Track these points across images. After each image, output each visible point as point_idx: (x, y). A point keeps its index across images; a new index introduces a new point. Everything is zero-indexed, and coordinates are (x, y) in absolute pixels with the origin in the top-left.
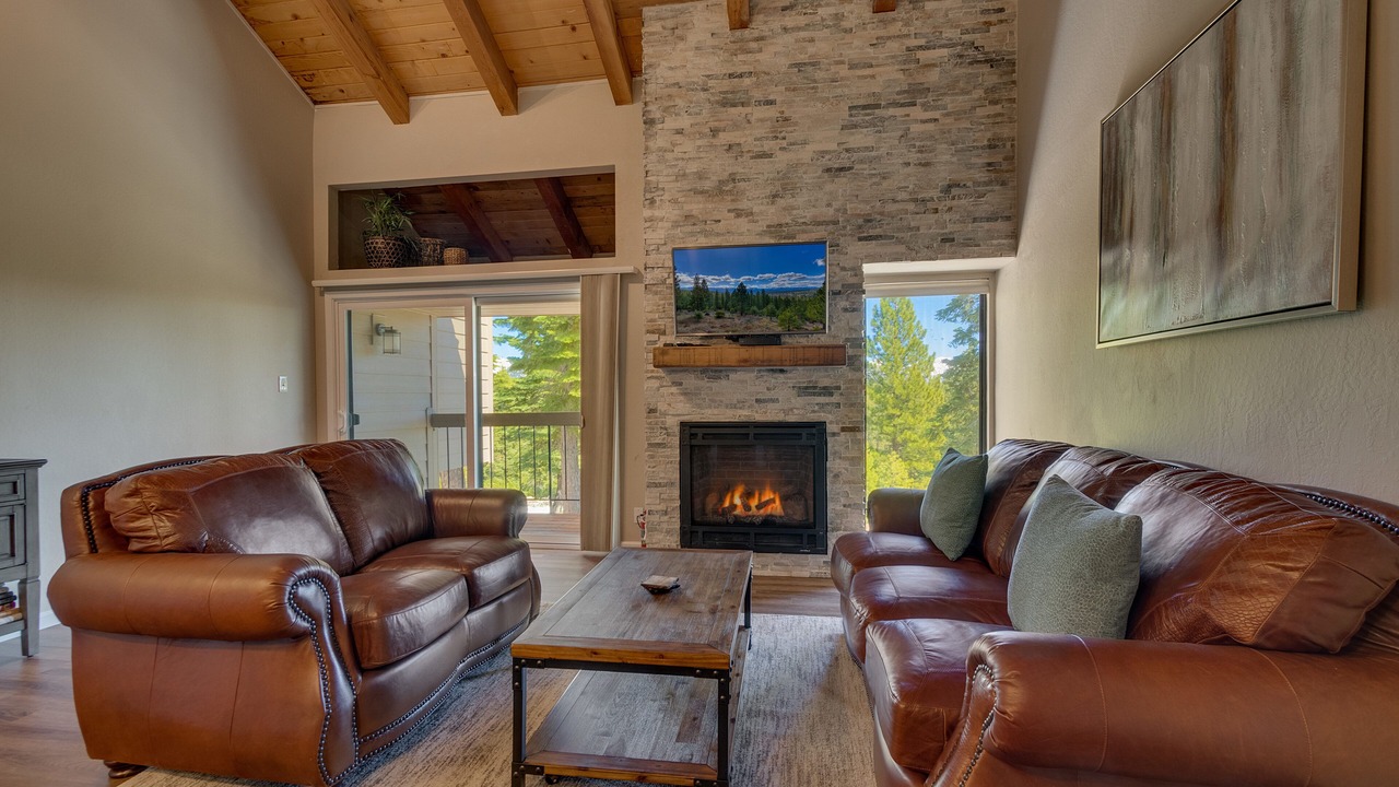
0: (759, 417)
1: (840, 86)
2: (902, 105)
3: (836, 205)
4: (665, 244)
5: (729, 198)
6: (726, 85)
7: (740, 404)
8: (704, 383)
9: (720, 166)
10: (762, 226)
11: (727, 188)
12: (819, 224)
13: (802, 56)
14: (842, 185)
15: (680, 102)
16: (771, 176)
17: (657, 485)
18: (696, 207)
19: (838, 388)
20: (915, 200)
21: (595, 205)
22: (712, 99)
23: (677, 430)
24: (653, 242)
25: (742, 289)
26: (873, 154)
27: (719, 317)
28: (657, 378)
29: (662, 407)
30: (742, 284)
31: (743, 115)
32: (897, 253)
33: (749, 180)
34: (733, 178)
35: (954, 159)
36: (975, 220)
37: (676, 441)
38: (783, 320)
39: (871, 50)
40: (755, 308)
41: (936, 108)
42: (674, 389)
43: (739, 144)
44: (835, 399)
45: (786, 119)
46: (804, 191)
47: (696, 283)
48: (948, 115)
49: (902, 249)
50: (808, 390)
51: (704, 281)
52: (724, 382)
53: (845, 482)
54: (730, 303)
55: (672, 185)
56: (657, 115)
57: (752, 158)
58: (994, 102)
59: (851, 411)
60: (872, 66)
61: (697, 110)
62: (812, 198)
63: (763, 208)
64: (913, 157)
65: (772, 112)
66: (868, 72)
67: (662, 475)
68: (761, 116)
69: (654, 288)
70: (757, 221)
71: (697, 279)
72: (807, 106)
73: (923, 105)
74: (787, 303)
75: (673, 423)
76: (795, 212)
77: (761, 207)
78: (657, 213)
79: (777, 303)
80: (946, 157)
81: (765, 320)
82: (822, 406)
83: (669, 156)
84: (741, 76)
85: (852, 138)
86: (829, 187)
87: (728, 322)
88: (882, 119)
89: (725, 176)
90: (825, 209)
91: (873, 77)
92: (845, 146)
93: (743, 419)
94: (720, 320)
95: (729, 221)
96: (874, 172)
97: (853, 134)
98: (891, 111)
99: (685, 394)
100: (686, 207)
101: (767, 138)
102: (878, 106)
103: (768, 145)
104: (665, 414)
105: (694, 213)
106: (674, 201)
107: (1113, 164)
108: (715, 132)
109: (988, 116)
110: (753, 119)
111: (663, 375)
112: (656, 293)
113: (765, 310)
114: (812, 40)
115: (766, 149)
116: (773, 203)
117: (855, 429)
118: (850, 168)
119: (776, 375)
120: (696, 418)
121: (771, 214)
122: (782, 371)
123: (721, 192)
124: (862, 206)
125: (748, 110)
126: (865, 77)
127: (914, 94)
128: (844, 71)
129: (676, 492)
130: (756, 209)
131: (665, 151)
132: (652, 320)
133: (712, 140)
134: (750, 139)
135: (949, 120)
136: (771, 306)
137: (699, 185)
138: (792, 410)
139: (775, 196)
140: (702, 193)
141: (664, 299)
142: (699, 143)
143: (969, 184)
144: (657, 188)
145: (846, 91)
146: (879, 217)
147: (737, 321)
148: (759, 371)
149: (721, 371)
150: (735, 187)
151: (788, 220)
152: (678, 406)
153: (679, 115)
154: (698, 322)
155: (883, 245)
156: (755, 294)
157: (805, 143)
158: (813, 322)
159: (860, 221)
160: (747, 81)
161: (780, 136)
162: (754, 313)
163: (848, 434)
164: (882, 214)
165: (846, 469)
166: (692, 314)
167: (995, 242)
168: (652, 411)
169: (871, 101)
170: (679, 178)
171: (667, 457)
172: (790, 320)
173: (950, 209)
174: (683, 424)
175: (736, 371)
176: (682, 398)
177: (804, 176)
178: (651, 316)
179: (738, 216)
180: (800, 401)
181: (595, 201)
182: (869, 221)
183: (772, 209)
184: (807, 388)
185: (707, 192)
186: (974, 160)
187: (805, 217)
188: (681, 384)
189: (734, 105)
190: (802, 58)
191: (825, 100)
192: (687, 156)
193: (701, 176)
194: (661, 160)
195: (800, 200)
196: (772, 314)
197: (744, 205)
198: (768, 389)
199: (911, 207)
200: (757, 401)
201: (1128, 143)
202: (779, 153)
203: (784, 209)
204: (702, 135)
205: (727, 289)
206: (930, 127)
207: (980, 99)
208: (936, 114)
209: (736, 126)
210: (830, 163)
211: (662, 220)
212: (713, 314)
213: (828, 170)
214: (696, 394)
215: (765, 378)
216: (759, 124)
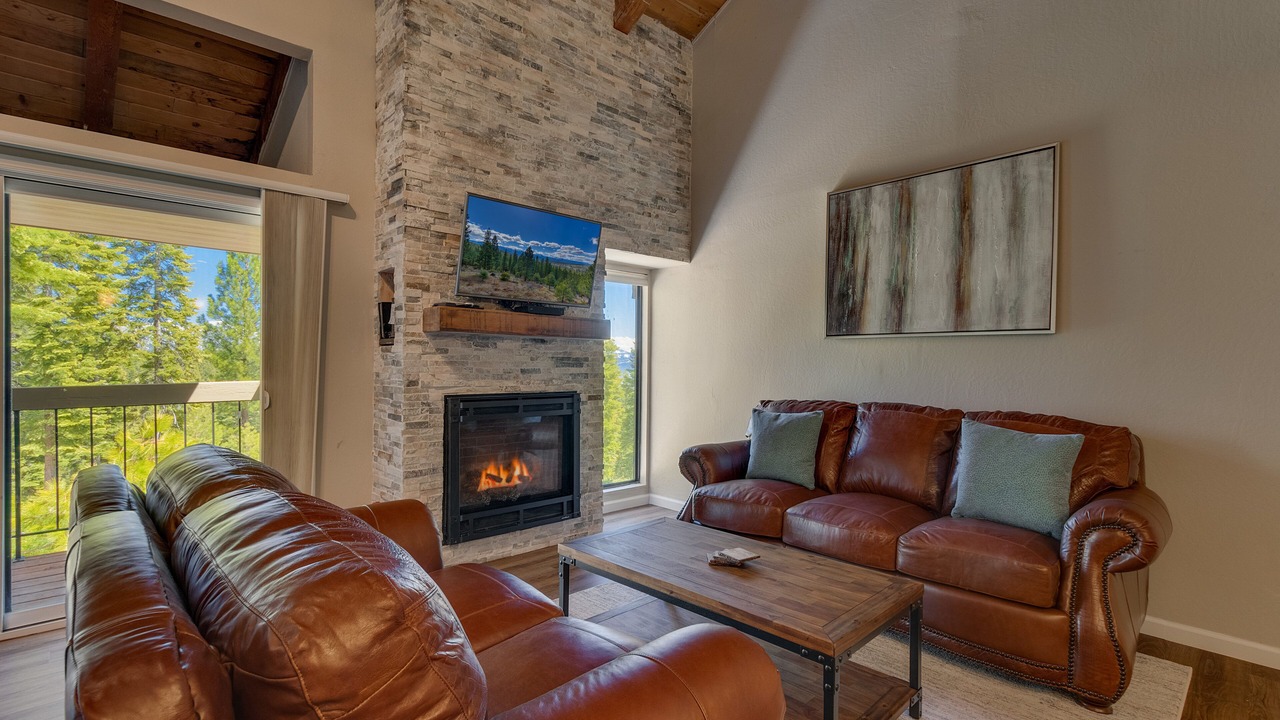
0: (524, 389)
1: (592, 80)
2: (631, 118)
3: (587, 188)
4: (430, 182)
5: (499, 151)
6: (497, 27)
7: (506, 375)
8: (471, 351)
9: (490, 115)
10: (527, 191)
11: (497, 140)
12: (575, 202)
13: (563, 36)
14: (589, 171)
15: (450, 22)
16: (537, 142)
17: (416, 474)
18: (466, 149)
19: (586, 359)
20: (638, 202)
21: (165, 77)
22: (482, 34)
23: (441, 405)
24: (417, 175)
25: (529, 253)
26: (612, 152)
27: (503, 280)
28: (419, 343)
29: (424, 378)
30: (530, 248)
31: (514, 68)
32: (626, 244)
33: (517, 138)
34: (502, 130)
35: (660, 177)
36: (670, 229)
37: (440, 418)
38: (559, 291)
39: (611, 59)
40: (537, 275)
41: (650, 131)
42: (438, 357)
43: (509, 97)
44: (583, 370)
45: (549, 91)
46: (563, 166)
47: (487, 238)
48: (656, 139)
49: (629, 241)
50: (564, 361)
51: (495, 237)
52: (491, 350)
53: (590, 447)
54: (516, 266)
55: (438, 114)
56: (423, 23)
57: (520, 116)
58: (681, 142)
59: (595, 381)
60: (612, 74)
61: (467, 39)
62: (570, 176)
63: (530, 172)
64: (637, 165)
65: (537, 77)
66: (610, 77)
67: (423, 461)
68: (529, 76)
69: (416, 233)
70: (524, 184)
71: (489, 234)
72: (567, 86)
73: (643, 125)
74: (565, 274)
75: (436, 397)
76: (556, 185)
77: (528, 171)
78: (420, 141)
79: (557, 273)
80: (655, 174)
81: (545, 288)
82: (574, 376)
83: (434, 77)
84: (511, 25)
85: (599, 132)
86: (582, 170)
87: (512, 286)
88: (619, 125)
89: (495, 125)
90: (579, 190)
91: (613, 84)
92: (593, 136)
93: (510, 391)
94: (505, 283)
95: (497, 177)
96: (612, 168)
97: (599, 128)
98: (624, 120)
99: (451, 363)
100: (455, 146)
101: (534, 102)
102: (616, 112)
103: (535, 110)
104: (427, 387)
105: (463, 155)
106: (441, 134)
107: (843, 224)
108: (486, 73)
109: (677, 151)
110: (521, 76)
111: (426, 339)
112: (418, 239)
113: (546, 278)
114: (571, 25)
115: (533, 112)
116: (538, 170)
117: (598, 397)
118: (597, 159)
119: (538, 345)
120: (462, 391)
121: (536, 181)
122: (543, 341)
123: (492, 142)
124: (605, 196)
125: (518, 65)
126: (609, 82)
127: (638, 113)
128: (594, 69)
129: (439, 480)
130: (523, 171)
131: (431, 70)
132: (413, 272)
133: (483, 81)
134: (519, 97)
135: (658, 144)
136: (551, 275)
137: (468, 126)
138: (551, 380)
139: (540, 164)
140: (471, 135)
141: (429, 248)
142: (469, 77)
143: (667, 199)
144: (422, 113)
145: (595, 87)
146: (615, 209)
147: (520, 286)
148: (524, 340)
149: (488, 338)
150: (504, 141)
151: (549, 191)
152: (443, 379)
153: (448, 35)
154: (482, 282)
155: (617, 234)
156: (540, 261)
157: (564, 121)
158: (582, 296)
159: (603, 209)
160: (517, 35)
161: (546, 104)
162: (537, 280)
163: (592, 402)
164: (617, 206)
165: (591, 435)
166: (477, 273)
167: (680, 249)
168: (411, 383)
169: (611, 104)
170: (447, 109)
171: (429, 438)
172: (565, 292)
173: (657, 216)
174: (446, 398)
175: (503, 339)
176: (448, 368)
177: (564, 153)
178: (412, 266)
179: (507, 173)
180: (557, 372)
181: (168, 71)
182: (609, 210)
183: (537, 176)
184: (562, 359)
185: (476, 136)
186: (670, 182)
187: (564, 192)
188: (446, 351)
189: (505, 53)
190: (563, 37)
191: (580, 88)
192: (455, 87)
193: (470, 116)
194: (426, 80)
195: (560, 175)
196: (551, 284)
197: (512, 163)
198: (532, 359)
199: (635, 206)
200: (523, 371)
201: (862, 215)
202: (543, 121)
203: (548, 179)
204: (474, 72)
205: (516, 251)
206: (647, 144)
207: (673, 135)
208: (650, 136)
209: (505, 76)
210: (583, 148)
211: (426, 151)
212: (498, 275)
213: (581, 154)
214: (463, 364)
215: (529, 348)
216: (527, 84)
